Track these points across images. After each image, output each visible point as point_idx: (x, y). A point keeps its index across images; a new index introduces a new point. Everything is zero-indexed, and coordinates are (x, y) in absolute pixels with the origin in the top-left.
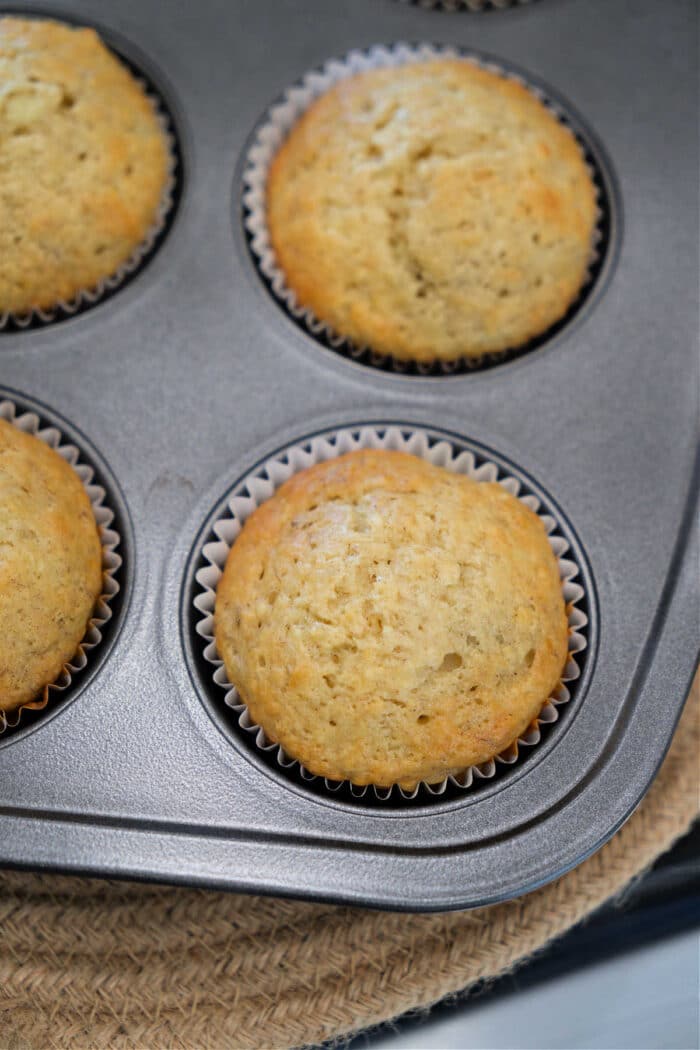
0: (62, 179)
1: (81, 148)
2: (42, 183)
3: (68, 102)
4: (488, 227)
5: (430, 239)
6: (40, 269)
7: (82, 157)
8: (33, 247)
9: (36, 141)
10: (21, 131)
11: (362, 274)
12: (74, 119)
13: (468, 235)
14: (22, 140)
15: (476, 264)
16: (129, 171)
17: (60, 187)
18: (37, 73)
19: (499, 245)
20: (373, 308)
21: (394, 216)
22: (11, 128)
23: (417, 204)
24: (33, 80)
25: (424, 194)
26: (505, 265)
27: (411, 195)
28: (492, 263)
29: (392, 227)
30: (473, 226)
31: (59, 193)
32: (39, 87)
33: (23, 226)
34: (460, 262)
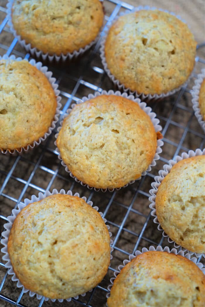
0: (154, 66)
1: (165, 64)
2: (149, 63)
3: (173, 52)
4: (79, 262)
5: (63, 271)
6: (131, 79)
7: (163, 66)
8: (134, 73)
9: (157, 54)
10: (156, 49)
11: (44, 282)
12: (169, 57)
13: (74, 267)
14: (154, 51)
15: (78, 274)
16: (170, 78)
17: (152, 67)
18: (173, 41)
19: (84, 266)
20: (49, 291)
21: (50, 264)
22: (155, 47)
23: (56, 261)
24: (171, 42)
25: (58, 257)
26: (87, 271)
27: (54, 257)
28: (83, 272)
29: (50, 267)
30: (75, 264)
31: (150, 68)
32: (170, 44)
33: (136, 67)
34: (73, 275)
